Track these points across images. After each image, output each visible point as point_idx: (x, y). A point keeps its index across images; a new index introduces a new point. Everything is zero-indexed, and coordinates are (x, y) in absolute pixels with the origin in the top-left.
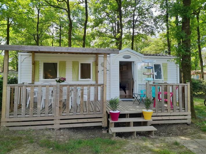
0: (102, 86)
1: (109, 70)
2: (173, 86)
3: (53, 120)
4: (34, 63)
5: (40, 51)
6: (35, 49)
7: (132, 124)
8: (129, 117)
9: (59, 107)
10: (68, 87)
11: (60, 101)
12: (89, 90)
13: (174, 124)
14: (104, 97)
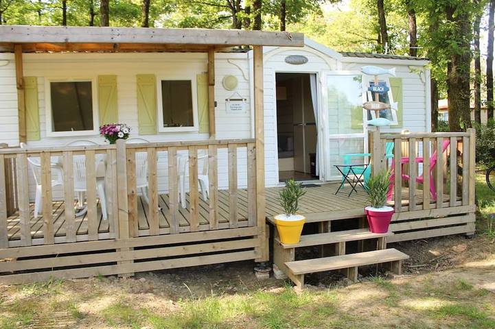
0: (251, 146)
1: (246, 100)
2: (436, 138)
3: (114, 250)
4: (22, 85)
5: (69, 41)
6: (52, 37)
7: (342, 249)
8: (330, 230)
9: (129, 214)
10: (149, 150)
11: (131, 196)
12: (212, 159)
13: (433, 239)
14: (259, 177)
